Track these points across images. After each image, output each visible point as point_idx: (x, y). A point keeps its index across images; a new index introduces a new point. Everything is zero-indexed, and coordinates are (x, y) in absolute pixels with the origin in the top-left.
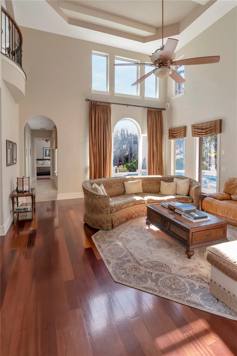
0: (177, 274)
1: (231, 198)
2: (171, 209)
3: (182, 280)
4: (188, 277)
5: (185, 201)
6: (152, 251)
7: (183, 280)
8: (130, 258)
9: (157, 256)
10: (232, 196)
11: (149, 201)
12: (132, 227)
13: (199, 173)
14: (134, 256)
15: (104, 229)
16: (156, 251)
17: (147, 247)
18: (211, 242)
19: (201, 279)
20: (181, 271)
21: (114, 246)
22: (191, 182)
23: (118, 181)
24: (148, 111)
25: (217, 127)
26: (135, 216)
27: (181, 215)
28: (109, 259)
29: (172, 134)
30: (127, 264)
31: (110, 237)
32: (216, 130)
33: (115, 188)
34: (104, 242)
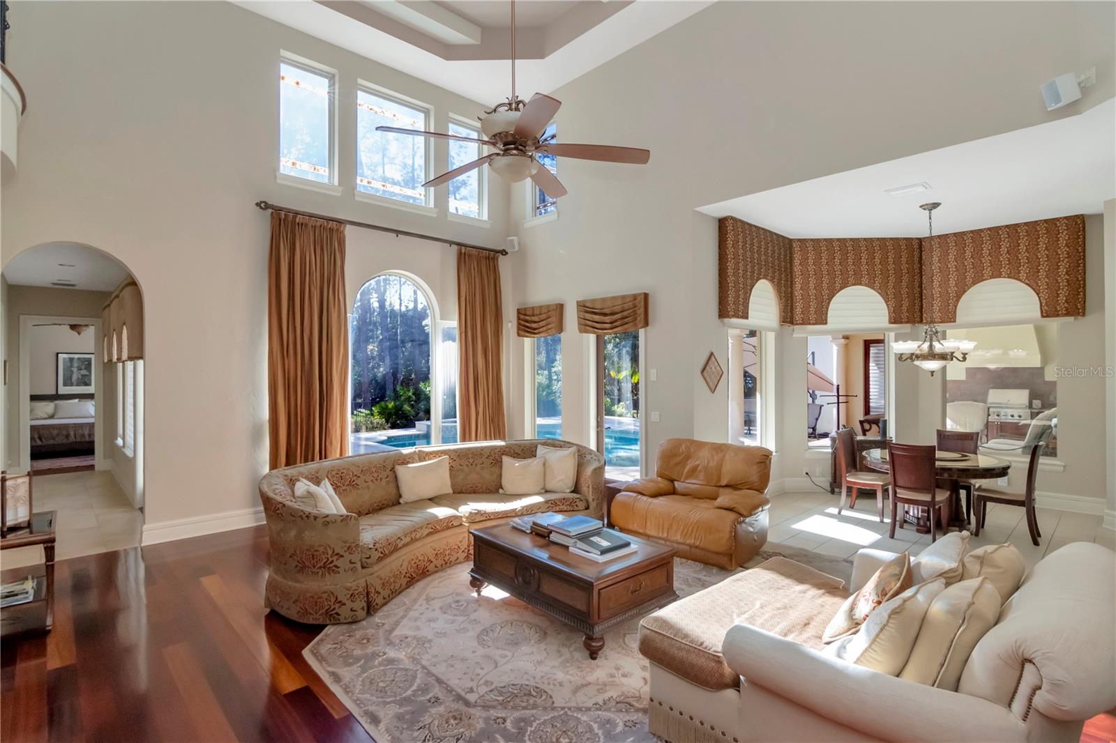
0: (568, 705)
1: (674, 490)
2: (538, 535)
3: (582, 719)
4: (597, 706)
5: (569, 508)
6: (498, 658)
7: (584, 718)
8: (437, 691)
9: (511, 670)
10: (676, 484)
11: (475, 517)
12: (428, 600)
13: (598, 427)
14: (449, 683)
15: (343, 620)
16: (507, 656)
17: (481, 651)
18: (641, 606)
19: (625, 704)
20: (578, 694)
21: (382, 668)
22: (582, 455)
23: (375, 467)
24: (460, 254)
25: (638, 312)
26: (436, 567)
27: (567, 547)
28: (372, 708)
29: (527, 321)
30: (429, 712)
31: (365, 641)
32: (635, 319)
33: (368, 488)
34: (348, 660)
